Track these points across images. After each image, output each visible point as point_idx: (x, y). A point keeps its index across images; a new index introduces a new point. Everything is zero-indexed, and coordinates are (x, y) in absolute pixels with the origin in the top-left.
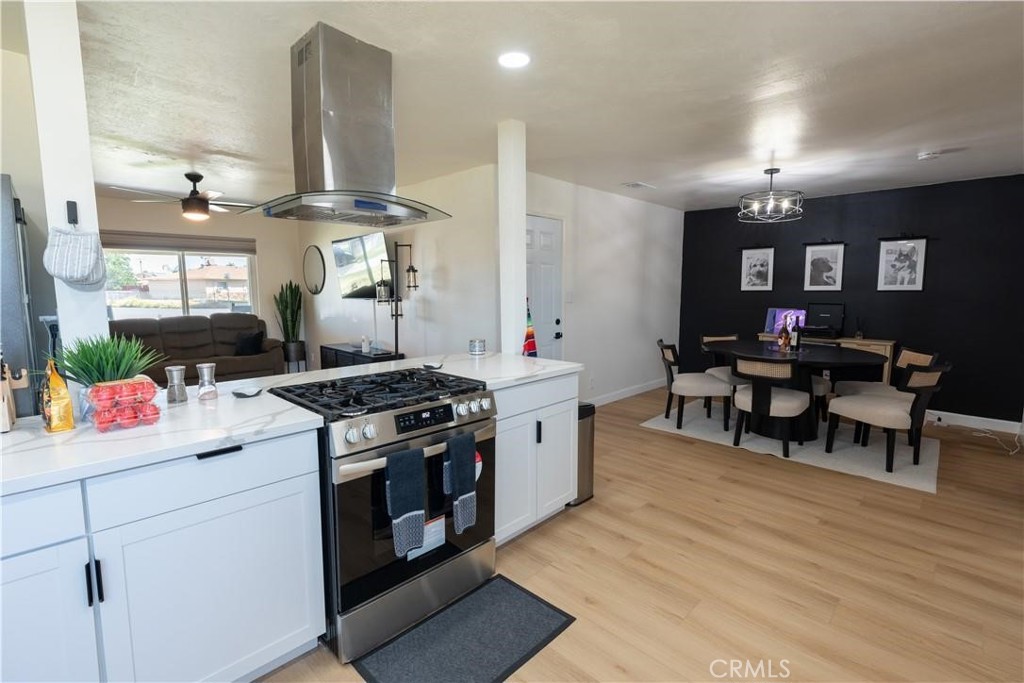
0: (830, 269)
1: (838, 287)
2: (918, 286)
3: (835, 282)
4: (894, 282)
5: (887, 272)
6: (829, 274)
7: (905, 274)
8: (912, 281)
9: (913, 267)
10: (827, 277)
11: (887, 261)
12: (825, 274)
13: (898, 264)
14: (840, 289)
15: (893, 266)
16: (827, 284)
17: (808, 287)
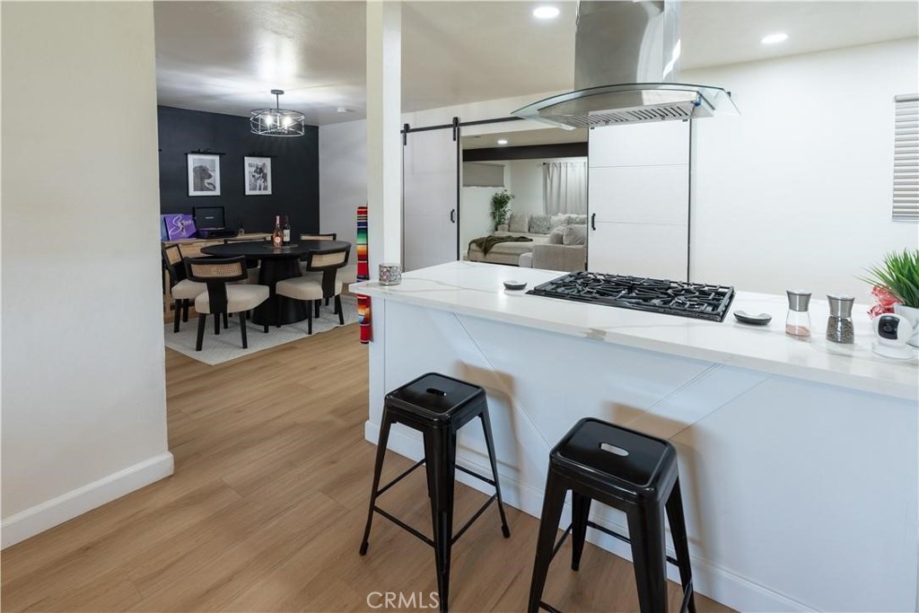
0: (210, 176)
1: (217, 192)
2: (269, 192)
3: (215, 187)
4: (254, 189)
5: (250, 181)
6: (209, 181)
7: (260, 182)
8: (265, 188)
9: (265, 177)
10: (209, 184)
11: (250, 172)
12: (206, 181)
13: (257, 176)
14: (219, 194)
15: (254, 176)
16: (208, 189)
17: (192, 193)
